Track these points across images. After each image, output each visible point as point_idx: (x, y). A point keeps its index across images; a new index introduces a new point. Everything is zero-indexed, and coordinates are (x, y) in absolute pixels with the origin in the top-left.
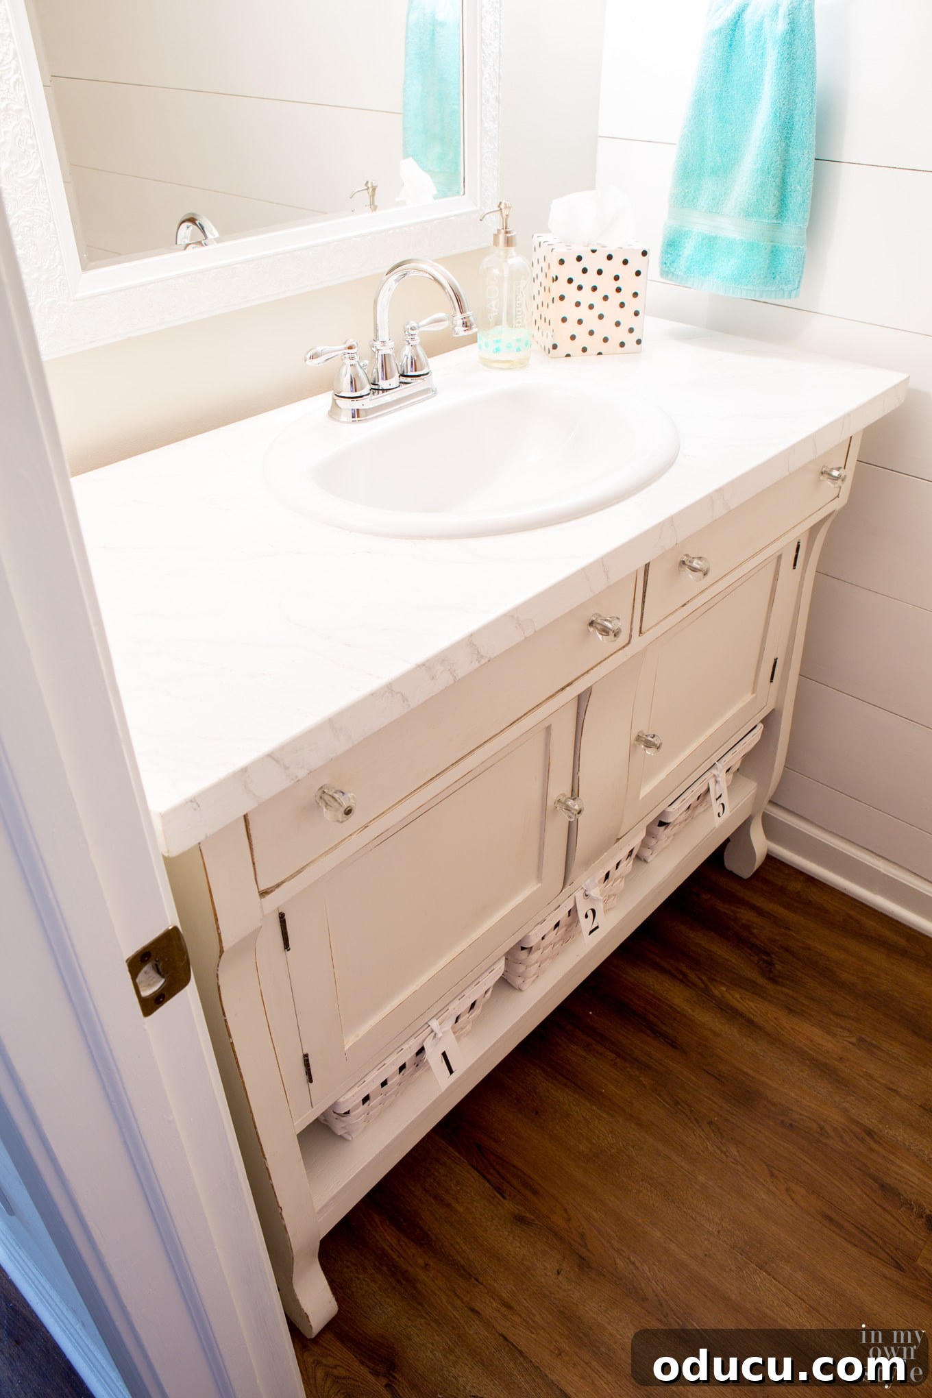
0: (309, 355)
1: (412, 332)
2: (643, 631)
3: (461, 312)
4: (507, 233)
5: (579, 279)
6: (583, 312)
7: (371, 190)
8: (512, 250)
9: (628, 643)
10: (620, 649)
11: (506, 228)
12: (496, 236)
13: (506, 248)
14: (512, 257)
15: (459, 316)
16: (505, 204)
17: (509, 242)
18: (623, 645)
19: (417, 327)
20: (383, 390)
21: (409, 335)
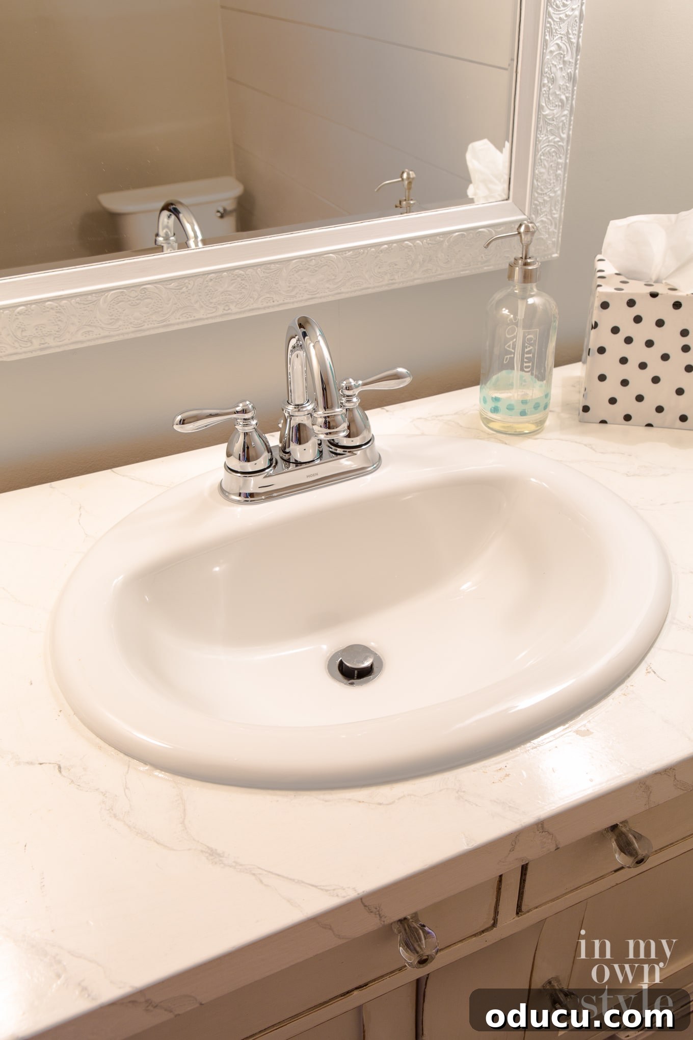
0: (179, 418)
1: (347, 393)
2: (524, 908)
3: (326, 407)
4: (526, 264)
5: (628, 328)
6: (630, 371)
7: (406, 182)
8: (534, 288)
9: (494, 925)
10: (475, 935)
11: (526, 258)
12: (512, 267)
13: (523, 285)
14: (532, 296)
15: (321, 412)
16: (527, 227)
17: (527, 277)
18: (482, 929)
19: (353, 387)
20: (297, 463)
21: (344, 396)
